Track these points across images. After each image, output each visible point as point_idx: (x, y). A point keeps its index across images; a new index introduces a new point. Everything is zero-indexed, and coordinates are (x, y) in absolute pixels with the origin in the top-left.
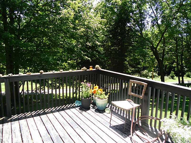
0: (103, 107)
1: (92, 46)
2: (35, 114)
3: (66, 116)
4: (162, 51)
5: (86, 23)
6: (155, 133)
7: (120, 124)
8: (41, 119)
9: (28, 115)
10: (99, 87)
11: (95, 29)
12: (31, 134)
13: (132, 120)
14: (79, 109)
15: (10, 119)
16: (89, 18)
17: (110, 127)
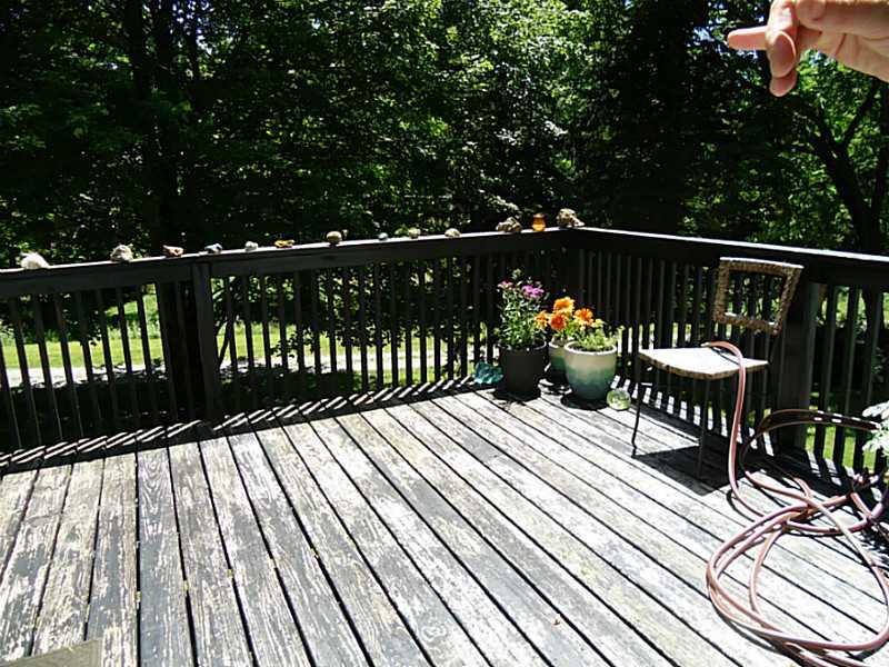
0: (596, 387)
1: (526, 145)
2: (313, 411)
3: (440, 419)
4: (876, 159)
5: (495, 36)
6: (837, 481)
7: (675, 448)
8: (344, 430)
9: (286, 413)
10: (575, 304)
11: (541, 59)
12: (314, 473)
13: (729, 434)
14: (493, 393)
15: (220, 427)
16: (511, 9)
17: (634, 456)
